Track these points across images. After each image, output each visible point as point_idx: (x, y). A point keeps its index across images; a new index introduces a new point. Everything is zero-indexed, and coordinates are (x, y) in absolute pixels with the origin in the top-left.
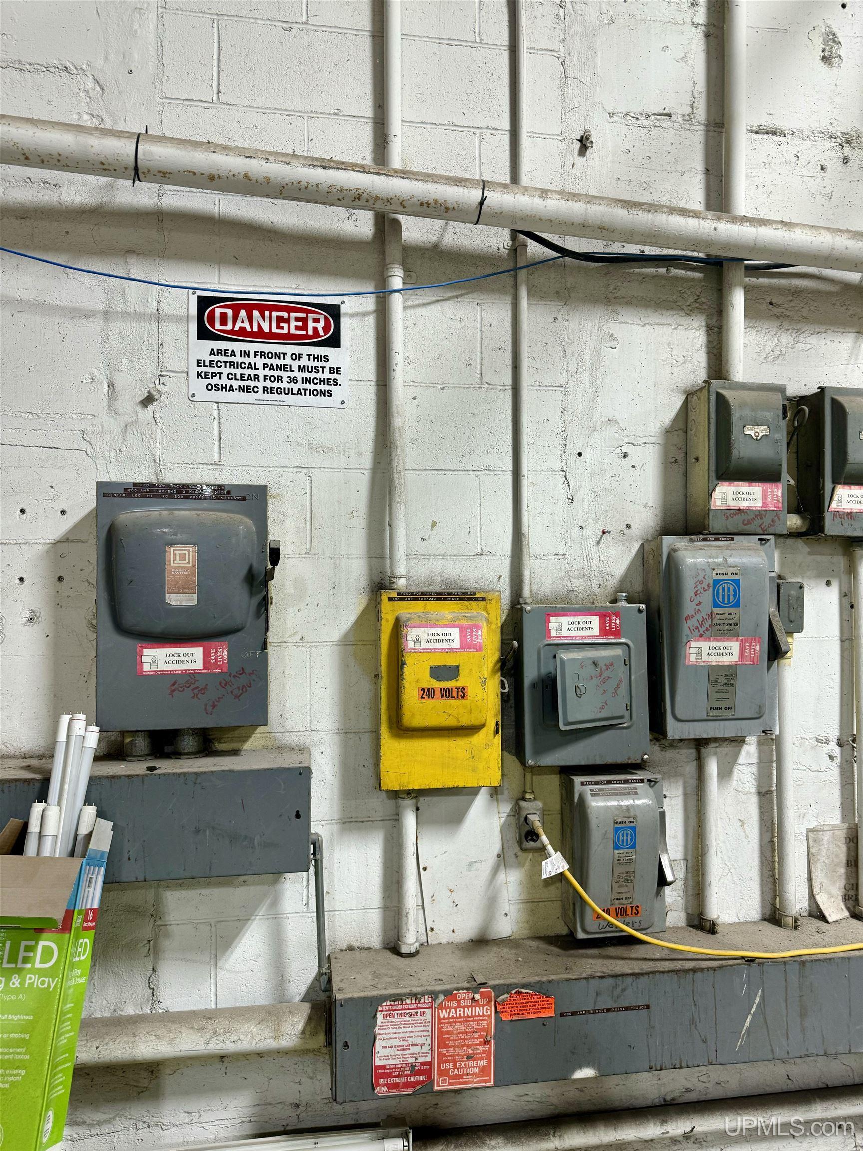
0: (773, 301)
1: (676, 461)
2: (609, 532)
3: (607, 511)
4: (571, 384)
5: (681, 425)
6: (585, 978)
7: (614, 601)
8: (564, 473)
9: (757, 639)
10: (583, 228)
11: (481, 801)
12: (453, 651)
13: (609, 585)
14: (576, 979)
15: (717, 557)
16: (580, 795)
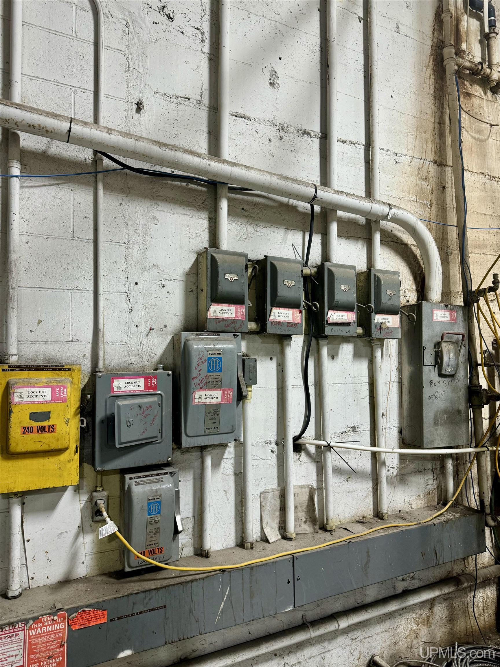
0: (245, 208)
1: (192, 291)
2: (154, 329)
3: (153, 317)
4: (131, 242)
5: (195, 271)
6: (127, 596)
7: (156, 369)
8: (127, 294)
9: (231, 389)
10: (134, 154)
11: (68, 494)
12: (46, 402)
13: (153, 360)
14: (120, 597)
15: (210, 345)
16: (129, 486)
